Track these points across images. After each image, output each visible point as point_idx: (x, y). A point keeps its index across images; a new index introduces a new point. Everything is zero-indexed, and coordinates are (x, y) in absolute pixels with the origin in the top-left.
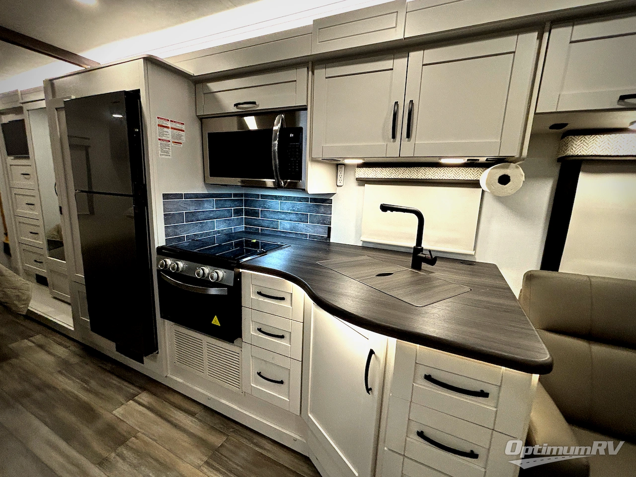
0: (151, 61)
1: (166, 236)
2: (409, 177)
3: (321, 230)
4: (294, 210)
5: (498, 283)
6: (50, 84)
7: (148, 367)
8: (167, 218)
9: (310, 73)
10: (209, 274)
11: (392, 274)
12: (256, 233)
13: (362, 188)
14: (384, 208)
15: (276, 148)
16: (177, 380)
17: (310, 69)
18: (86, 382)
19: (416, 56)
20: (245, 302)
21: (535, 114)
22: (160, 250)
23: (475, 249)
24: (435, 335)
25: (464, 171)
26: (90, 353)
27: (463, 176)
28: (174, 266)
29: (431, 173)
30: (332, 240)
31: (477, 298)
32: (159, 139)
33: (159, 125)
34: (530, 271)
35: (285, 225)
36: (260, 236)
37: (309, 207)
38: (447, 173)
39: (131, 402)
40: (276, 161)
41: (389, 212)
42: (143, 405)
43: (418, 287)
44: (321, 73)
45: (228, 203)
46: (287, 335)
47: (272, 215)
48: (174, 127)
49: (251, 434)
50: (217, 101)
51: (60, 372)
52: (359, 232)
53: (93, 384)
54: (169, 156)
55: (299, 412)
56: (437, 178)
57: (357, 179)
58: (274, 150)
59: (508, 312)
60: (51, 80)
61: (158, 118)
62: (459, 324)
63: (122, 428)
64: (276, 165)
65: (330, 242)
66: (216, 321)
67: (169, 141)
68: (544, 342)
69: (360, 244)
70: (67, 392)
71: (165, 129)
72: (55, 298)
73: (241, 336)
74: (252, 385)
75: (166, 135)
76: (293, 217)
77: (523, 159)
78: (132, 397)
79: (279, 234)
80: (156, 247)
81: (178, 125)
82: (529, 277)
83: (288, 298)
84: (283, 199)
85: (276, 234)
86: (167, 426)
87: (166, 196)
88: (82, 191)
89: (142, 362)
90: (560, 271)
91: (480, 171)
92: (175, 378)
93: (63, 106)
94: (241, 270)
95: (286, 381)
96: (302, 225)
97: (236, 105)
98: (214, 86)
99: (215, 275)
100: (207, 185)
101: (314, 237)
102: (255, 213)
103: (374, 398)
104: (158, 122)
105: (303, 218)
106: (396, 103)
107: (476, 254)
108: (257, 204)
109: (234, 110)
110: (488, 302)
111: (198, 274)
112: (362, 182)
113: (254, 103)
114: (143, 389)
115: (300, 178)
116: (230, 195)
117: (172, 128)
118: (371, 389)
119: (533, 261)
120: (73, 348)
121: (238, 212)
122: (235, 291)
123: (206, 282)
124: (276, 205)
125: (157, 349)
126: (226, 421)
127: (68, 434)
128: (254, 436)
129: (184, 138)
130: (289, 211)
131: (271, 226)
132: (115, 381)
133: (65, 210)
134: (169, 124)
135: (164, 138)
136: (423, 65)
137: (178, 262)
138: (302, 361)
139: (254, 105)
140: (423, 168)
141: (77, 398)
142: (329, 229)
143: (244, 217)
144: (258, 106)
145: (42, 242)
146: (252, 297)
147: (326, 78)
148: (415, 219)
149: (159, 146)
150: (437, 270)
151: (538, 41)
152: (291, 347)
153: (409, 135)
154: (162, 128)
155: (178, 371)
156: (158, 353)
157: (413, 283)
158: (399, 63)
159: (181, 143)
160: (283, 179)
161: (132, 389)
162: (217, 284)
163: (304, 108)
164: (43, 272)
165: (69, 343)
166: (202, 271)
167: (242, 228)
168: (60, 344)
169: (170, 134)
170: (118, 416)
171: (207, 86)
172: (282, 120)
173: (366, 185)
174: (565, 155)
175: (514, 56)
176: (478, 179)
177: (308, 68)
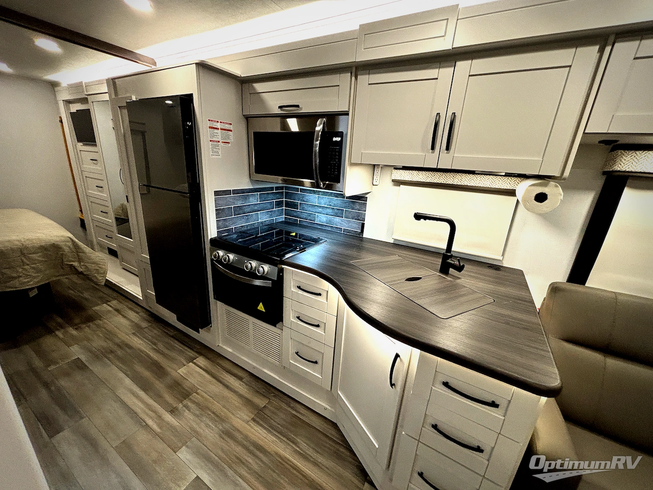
0: (202, 66)
1: (218, 228)
2: (445, 182)
3: (355, 225)
4: (330, 205)
5: (523, 294)
6: (113, 82)
7: (203, 336)
8: (219, 212)
9: (353, 78)
10: (255, 267)
11: (420, 278)
12: (294, 224)
13: (397, 188)
14: (418, 217)
15: (318, 148)
16: (227, 350)
17: (353, 74)
18: (155, 344)
19: (463, 66)
20: (286, 293)
21: (584, 133)
22: (213, 241)
23: (503, 255)
24: (456, 352)
25: (501, 180)
26: (156, 319)
27: (499, 185)
28: (226, 258)
29: (467, 180)
30: (365, 235)
31: (499, 310)
32: (211, 141)
33: (210, 127)
34: (556, 283)
35: (322, 218)
36: (298, 228)
37: (345, 203)
38: (483, 181)
39: (191, 363)
40: (316, 160)
41: (422, 220)
42: (201, 368)
43: (443, 296)
44: (364, 79)
45: (271, 196)
46: (322, 325)
47: (310, 209)
48: (223, 127)
49: (288, 399)
50: (262, 102)
51: (134, 334)
52: (391, 230)
53: (161, 346)
54: (219, 155)
55: (330, 389)
56: (472, 184)
57: (393, 181)
58: (316, 151)
59: (528, 329)
60: (113, 79)
61: (209, 120)
62: (478, 341)
63: (186, 385)
64: (316, 164)
65: (362, 238)
66: (261, 307)
67: (219, 142)
68: (557, 366)
69: (392, 241)
70: (141, 351)
71: (216, 131)
72: (124, 269)
73: (282, 321)
74: (291, 361)
75: (216, 136)
76: (330, 211)
77: (565, 179)
78: (191, 360)
79: (316, 226)
80: (209, 239)
81: (227, 126)
82: (554, 289)
83: (324, 294)
84: (320, 194)
85: (313, 226)
86: (221, 387)
87: (217, 193)
88: (144, 185)
89: (199, 332)
90: (587, 285)
91: (518, 181)
92: (224, 347)
93: (125, 105)
94: (283, 266)
95: (320, 362)
96: (337, 219)
97: (280, 107)
98: (259, 87)
99: (261, 269)
100: (252, 181)
101: (349, 231)
102: (295, 206)
103: (397, 391)
104: (209, 124)
105: (339, 213)
106: (438, 114)
107: (504, 259)
108: (296, 197)
109: (279, 111)
110: (509, 316)
111: (247, 267)
112: (398, 183)
113: (298, 106)
114: (200, 354)
115: (338, 181)
116: (272, 189)
117: (222, 129)
118: (394, 385)
119: (561, 272)
120: (142, 314)
121: (279, 204)
122: (279, 284)
123: (253, 274)
124: (313, 199)
125: (211, 323)
126: (268, 387)
127: (145, 386)
128: (292, 402)
129: (231, 138)
130: (326, 206)
131: (309, 218)
132: (177, 345)
133: (131, 198)
134: (219, 125)
135: (214, 139)
136: (469, 76)
137: (229, 254)
138: (335, 348)
139: (297, 108)
140: (460, 174)
141: (148, 356)
142: (363, 225)
143: (284, 208)
144: (301, 109)
145: (111, 220)
146: (292, 289)
147: (369, 84)
148: (447, 227)
149: (211, 147)
150: (464, 276)
151: (598, 54)
152: (326, 335)
153: (448, 148)
154: (213, 129)
155: (228, 342)
156: (211, 327)
157: (441, 291)
158: (445, 73)
159: (229, 143)
160: (322, 181)
161: (191, 354)
162: (263, 277)
163: (346, 114)
164: (114, 246)
165: (138, 309)
166: (249, 265)
167: (282, 218)
168: (131, 309)
169: (220, 135)
170: (182, 374)
171: (253, 87)
172: (324, 123)
173: (401, 185)
174: (611, 170)
175: (570, 69)
176: (515, 188)
177: (351, 74)
